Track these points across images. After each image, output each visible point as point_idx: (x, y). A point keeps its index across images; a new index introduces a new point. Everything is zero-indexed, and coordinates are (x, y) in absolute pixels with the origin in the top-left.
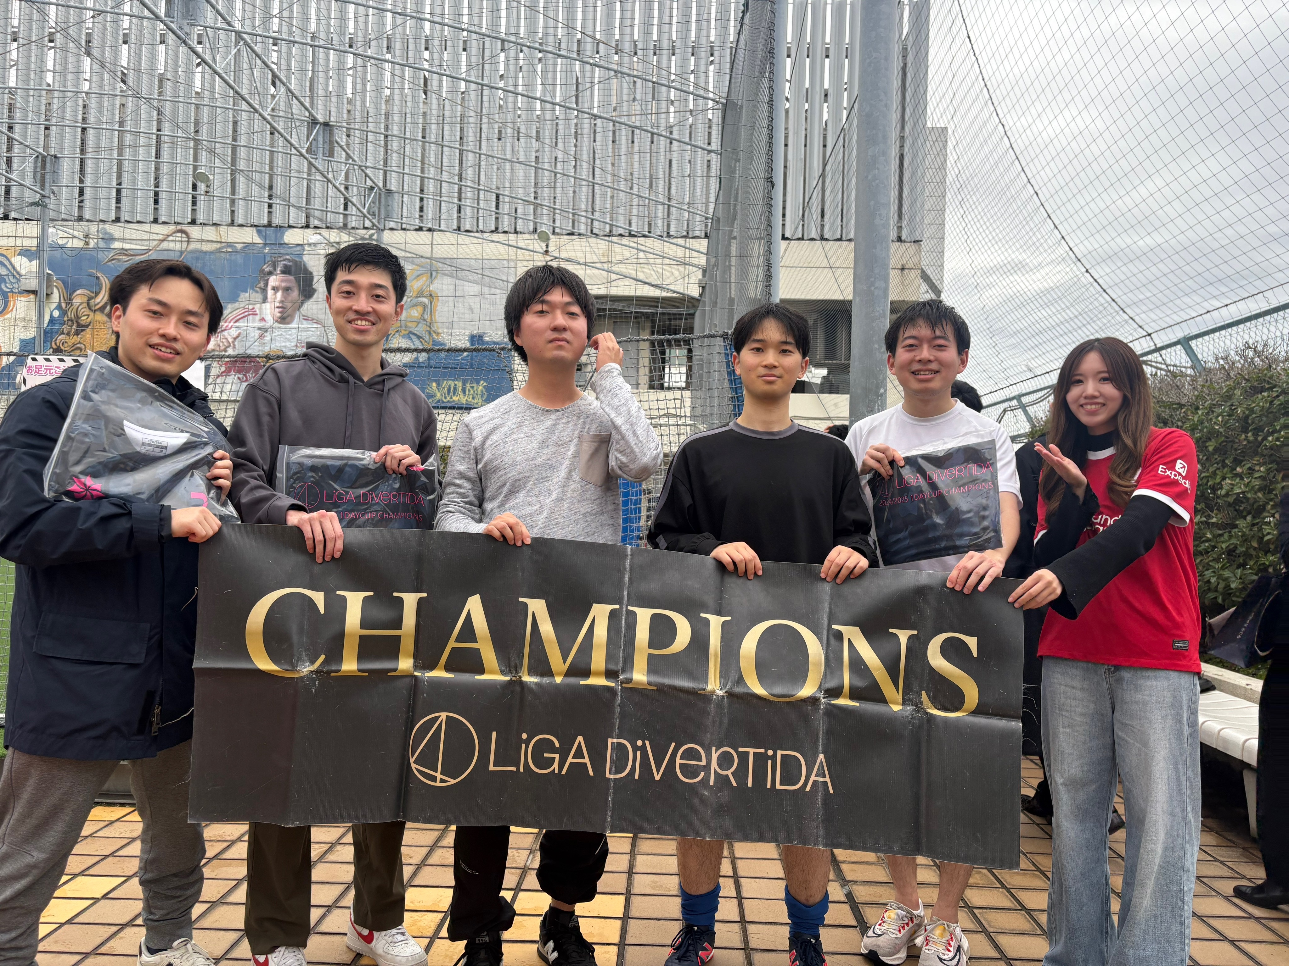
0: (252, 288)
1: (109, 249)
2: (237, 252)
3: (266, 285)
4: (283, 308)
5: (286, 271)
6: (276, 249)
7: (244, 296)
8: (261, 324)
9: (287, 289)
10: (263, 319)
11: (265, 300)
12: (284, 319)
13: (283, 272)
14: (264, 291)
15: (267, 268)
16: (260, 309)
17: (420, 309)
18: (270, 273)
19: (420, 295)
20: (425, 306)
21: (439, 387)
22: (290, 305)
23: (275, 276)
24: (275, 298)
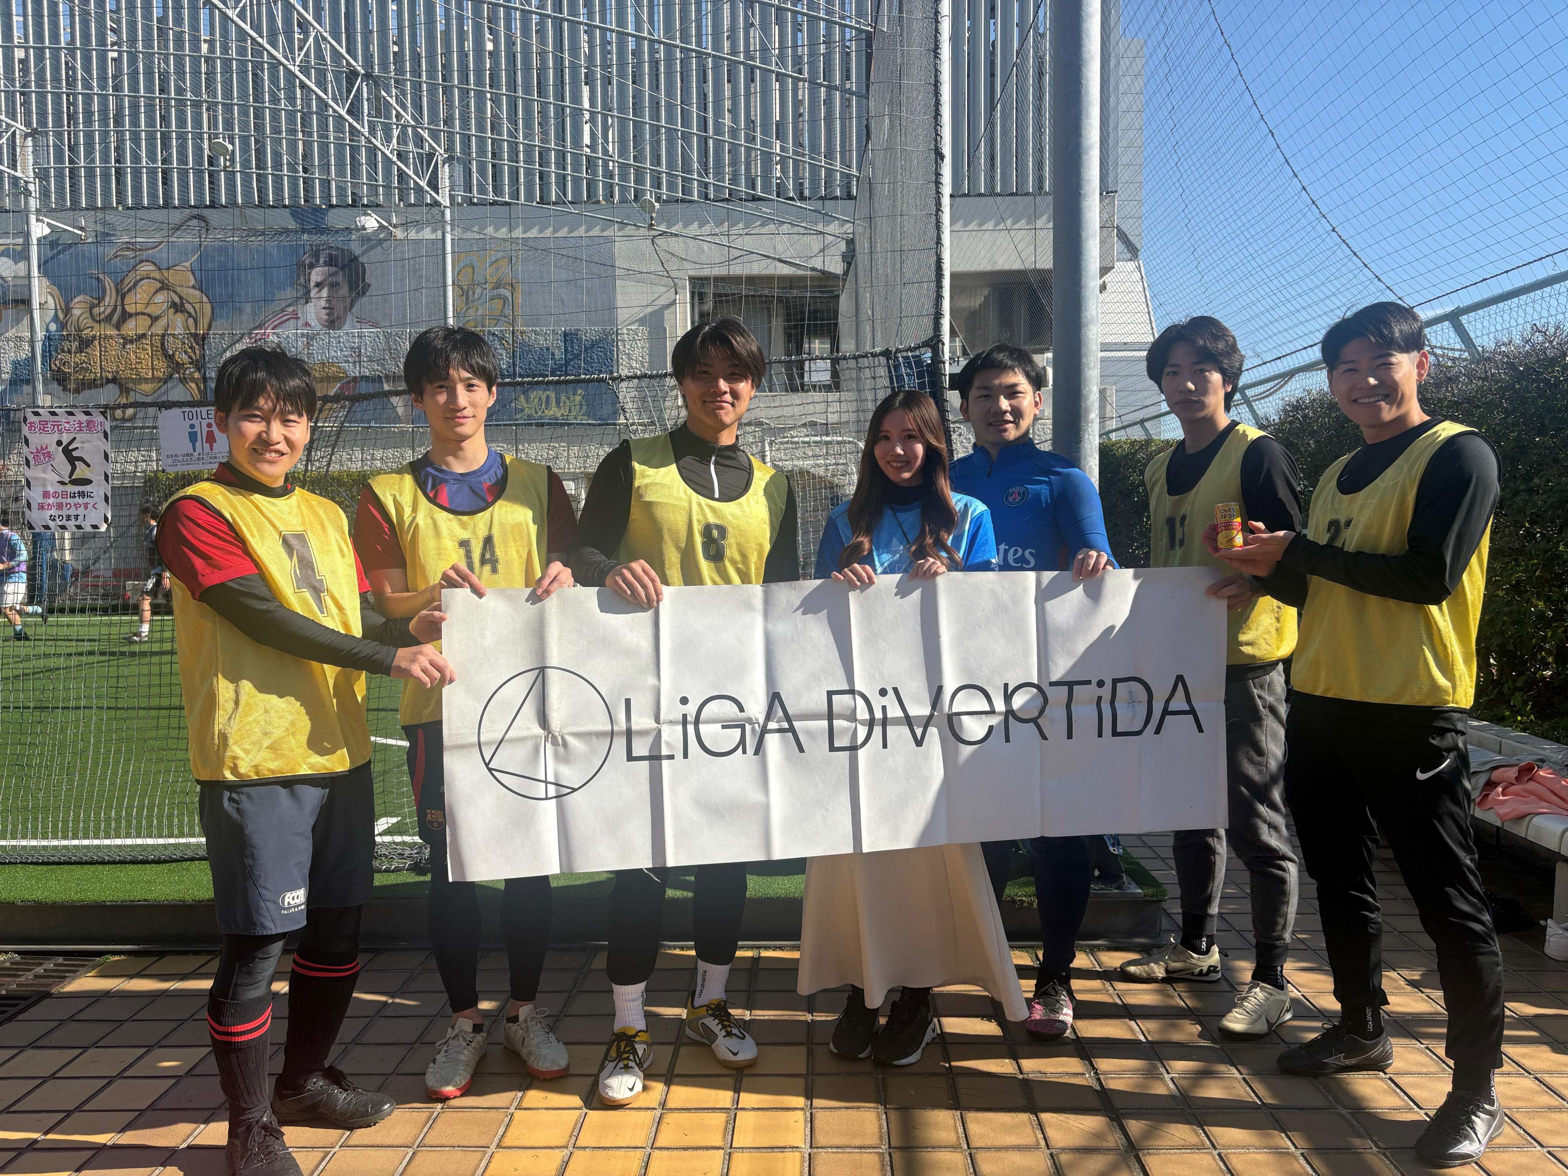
3: (308, 280)
4: (330, 309)
5: (331, 261)
7: (282, 296)
8: (304, 330)
9: (334, 286)
10: (307, 324)
11: (307, 300)
12: (333, 322)
13: (326, 264)
14: (306, 288)
15: (307, 260)
16: (303, 313)
17: (499, 303)
18: (312, 266)
19: (498, 286)
20: (505, 299)
21: (527, 399)
22: (339, 306)
23: (318, 269)
24: (320, 297)
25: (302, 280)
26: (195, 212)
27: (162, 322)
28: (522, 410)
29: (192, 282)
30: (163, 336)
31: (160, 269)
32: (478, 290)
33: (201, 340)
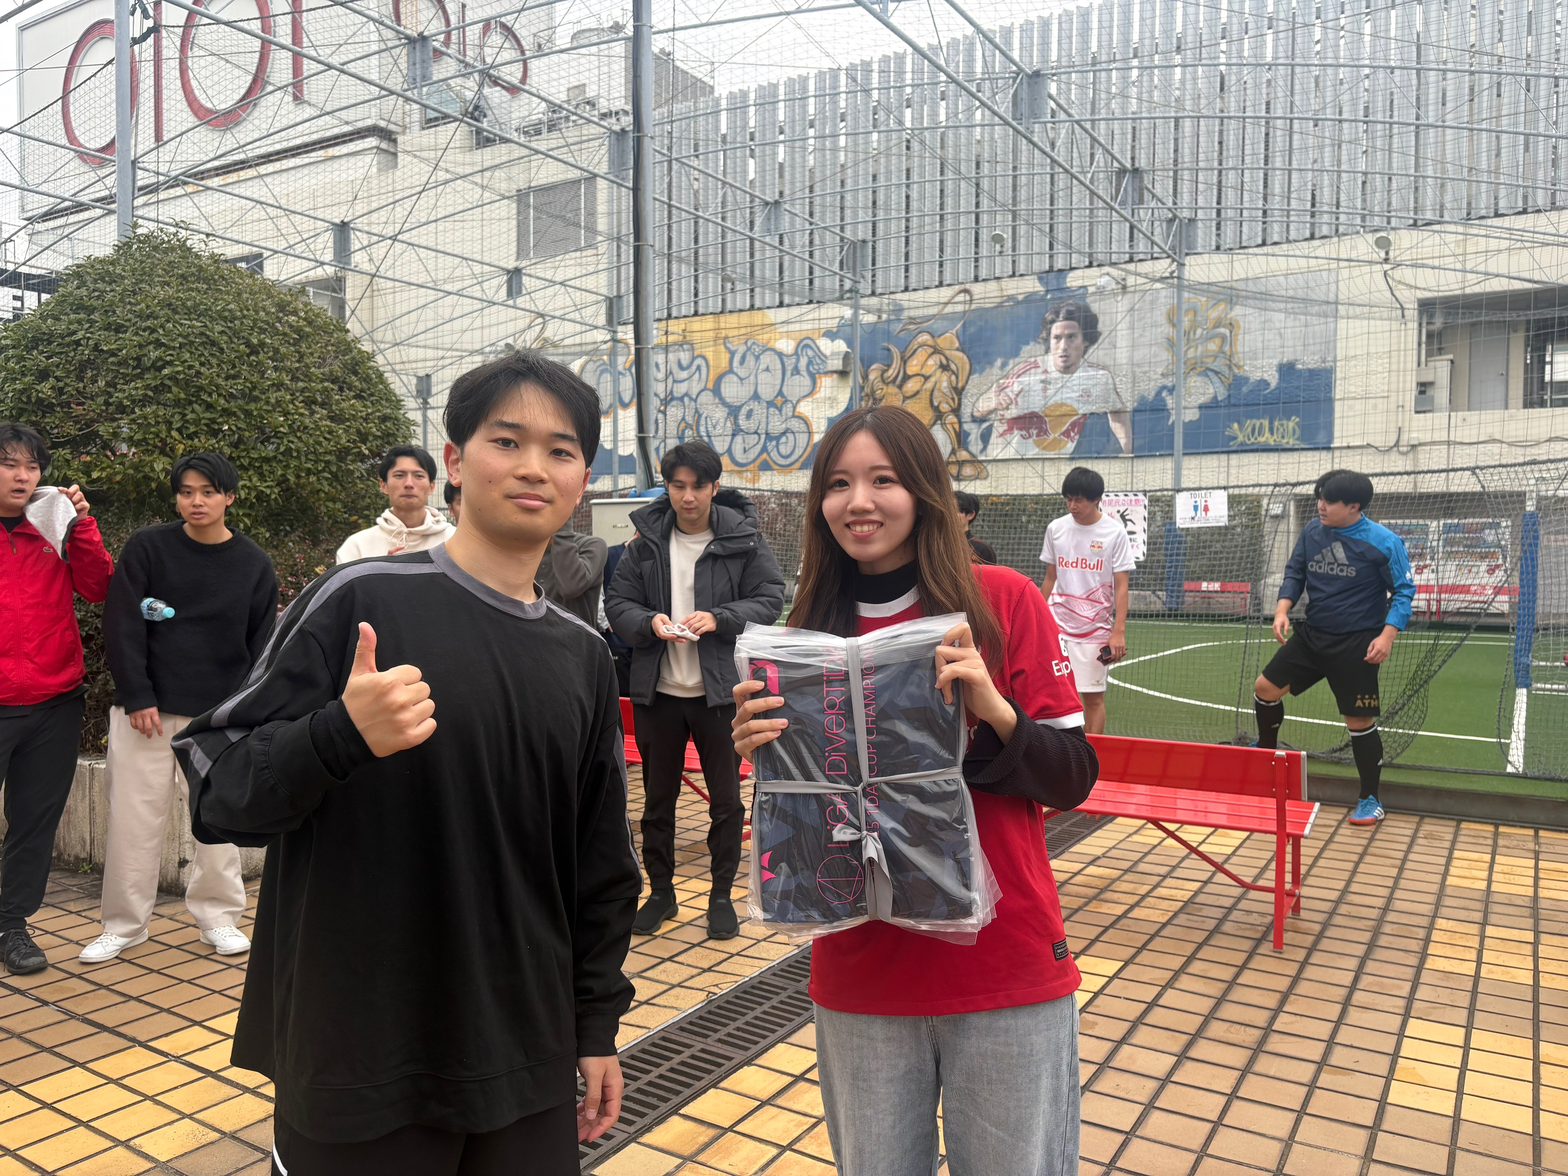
0: (1035, 341)
1: (899, 320)
2: (1018, 303)
3: (1049, 334)
4: (1066, 356)
5: (1069, 316)
6: (1058, 294)
7: (1026, 350)
8: (1043, 377)
9: (1070, 337)
10: (1046, 372)
11: (1047, 351)
12: (1068, 368)
13: (1066, 319)
14: (1047, 341)
15: (1049, 317)
16: (1043, 362)
17: (1218, 341)
18: (1053, 322)
19: (1217, 325)
20: (1223, 338)
21: (1241, 428)
22: (1073, 354)
23: (1058, 324)
24: (1058, 347)
25: (1044, 334)
26: (962, 287)
27: (933, 379)
28: (1235, 438)
29: (957, 345)
30: (932, 391)
31: (933, 336)
32: (1199, 331)
33: (959, 392)
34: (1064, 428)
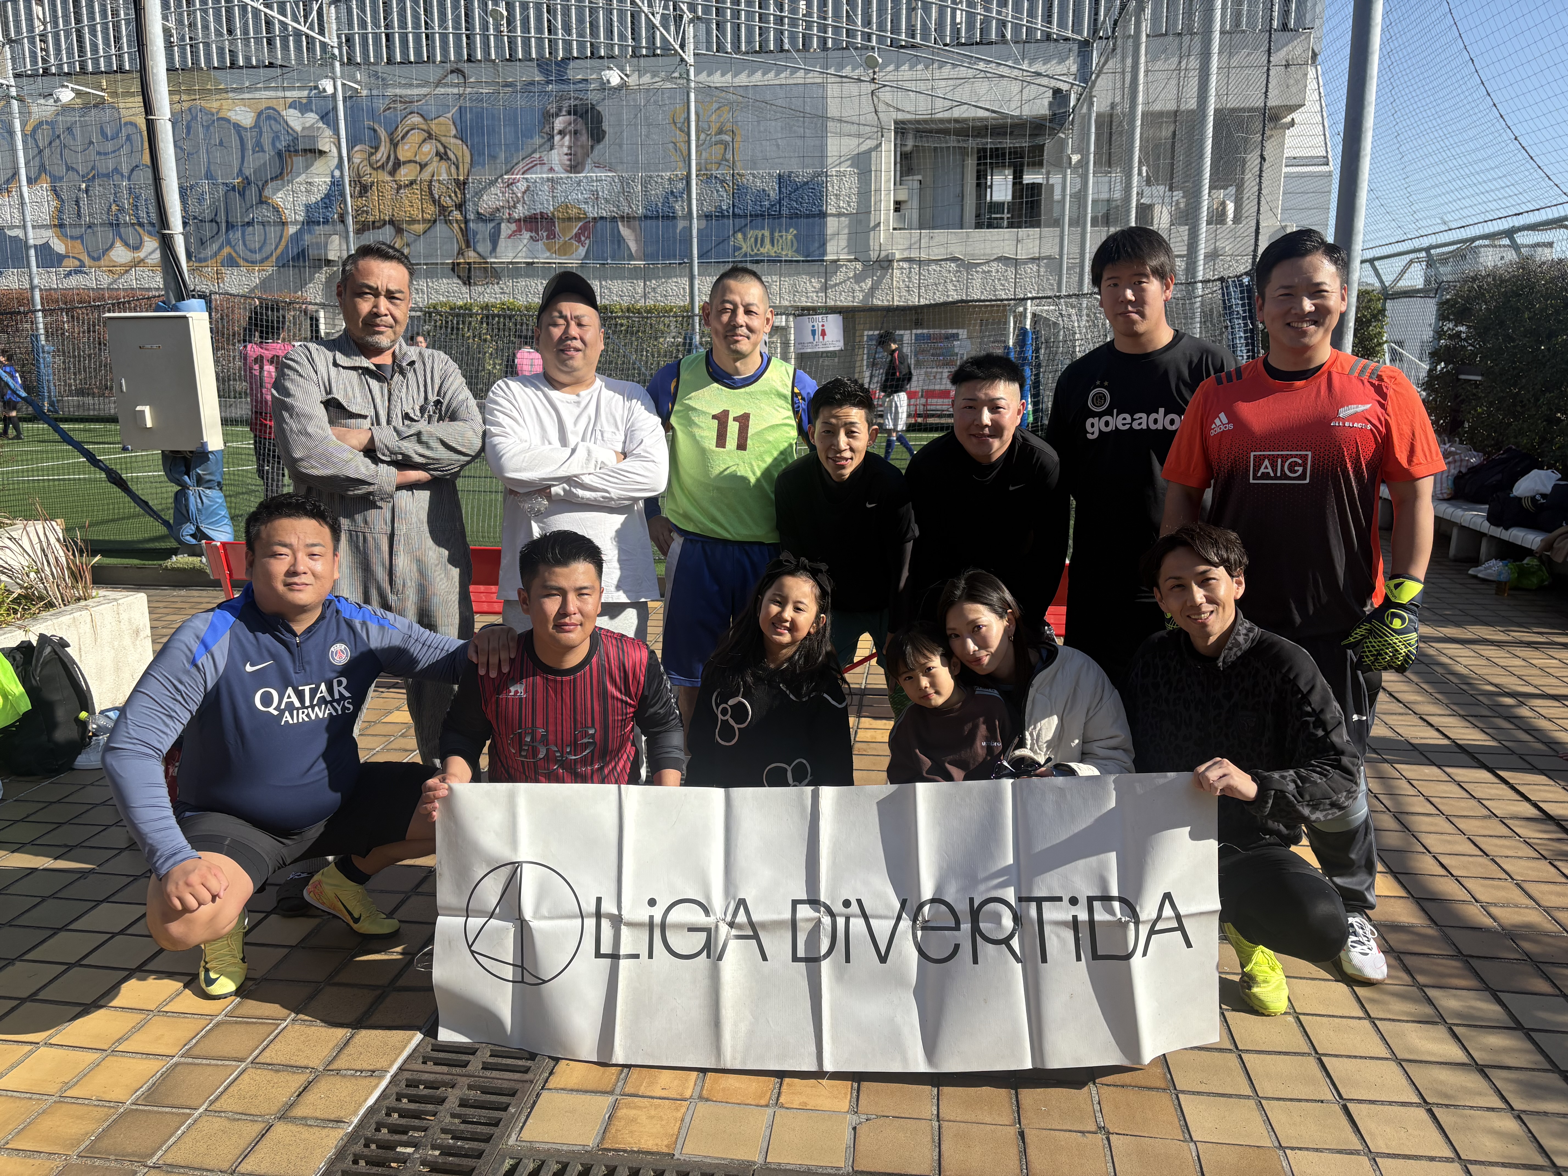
3: (552, 128)
4: (571, 154)
5: (573, 111)
7: (529, 143)
8: (550, 175)
9: (574, 133)
10: (551, 170)
11: (552, 146)
12: (575, 167)
13: (569, 113)
14: (550, 135)
15: (551, 109)
16: (549, 158)
17: (721, 148)
18: (556, 115)
20: (726, 144)
21: (745, 238)
22: (579, 152)
23: (561, 118)
24: (563, 144)
26: (455, 66)
27: (429, 170)
28: (740, 249)
29: (454, 132)
30: (431, 181)
31: (425, 119)
32: (703, 136)
33: (462, 185)
34: (575, 231)
